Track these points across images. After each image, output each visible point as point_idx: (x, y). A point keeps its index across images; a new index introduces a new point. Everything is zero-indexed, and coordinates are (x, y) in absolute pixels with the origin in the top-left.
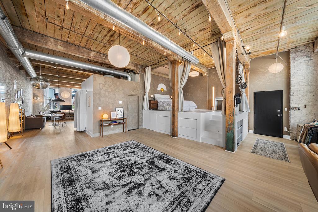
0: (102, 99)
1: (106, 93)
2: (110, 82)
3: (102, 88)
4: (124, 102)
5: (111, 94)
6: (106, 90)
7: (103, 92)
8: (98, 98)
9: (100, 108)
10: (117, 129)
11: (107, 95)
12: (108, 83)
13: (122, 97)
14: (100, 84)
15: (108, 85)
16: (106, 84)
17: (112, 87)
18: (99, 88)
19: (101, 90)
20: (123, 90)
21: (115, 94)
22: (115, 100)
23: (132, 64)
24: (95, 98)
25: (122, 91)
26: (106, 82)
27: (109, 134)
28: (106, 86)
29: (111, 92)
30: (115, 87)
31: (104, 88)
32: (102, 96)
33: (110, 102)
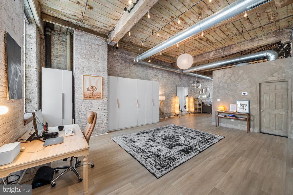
0: (221, 92)
1: (225, 85)
2: (230, 73)
3: (221, 81)
4: (250, 93)
5: (231, 86)
6: (225, 83)
7: (221, 85)
8: (217, 91)
9: (219, 100)
10: (239, 125)
11: (227, 87)
12: (226, 75)
13: (247, 87)
14: (219, 78)
15: (227, 77)
16: (225, 77)
17: (232, 78)
18: (218, 82)
19: (220, 83)
20: (249, 77)
21: (237, 84)
22: (237, 91)
23: (269, 36)
24: (214, 91)
25: (248, 80)
26: (224, 74)
27: (228, 127)
28: (225, 78)
29: (231, 84)
30: (237, 77)
31: (223, 81)
32: (221, 89)
33: (229, 94)
